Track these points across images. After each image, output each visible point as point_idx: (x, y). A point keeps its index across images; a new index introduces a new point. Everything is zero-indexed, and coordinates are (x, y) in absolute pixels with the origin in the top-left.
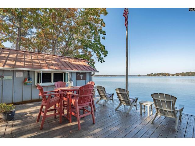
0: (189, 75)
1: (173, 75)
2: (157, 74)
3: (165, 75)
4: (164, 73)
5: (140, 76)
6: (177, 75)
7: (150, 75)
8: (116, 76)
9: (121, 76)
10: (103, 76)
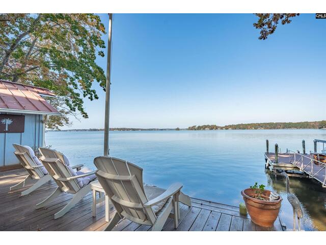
0: (240, 128)
1: (222, 128)
2: (202, 127)
3: (213, 128)
4: (210, 125)
5: (178, 129)
6: (227, 128)
7: (192, 128)
8: (142, 130)
9: (149, 130)
10: (118, 129)
